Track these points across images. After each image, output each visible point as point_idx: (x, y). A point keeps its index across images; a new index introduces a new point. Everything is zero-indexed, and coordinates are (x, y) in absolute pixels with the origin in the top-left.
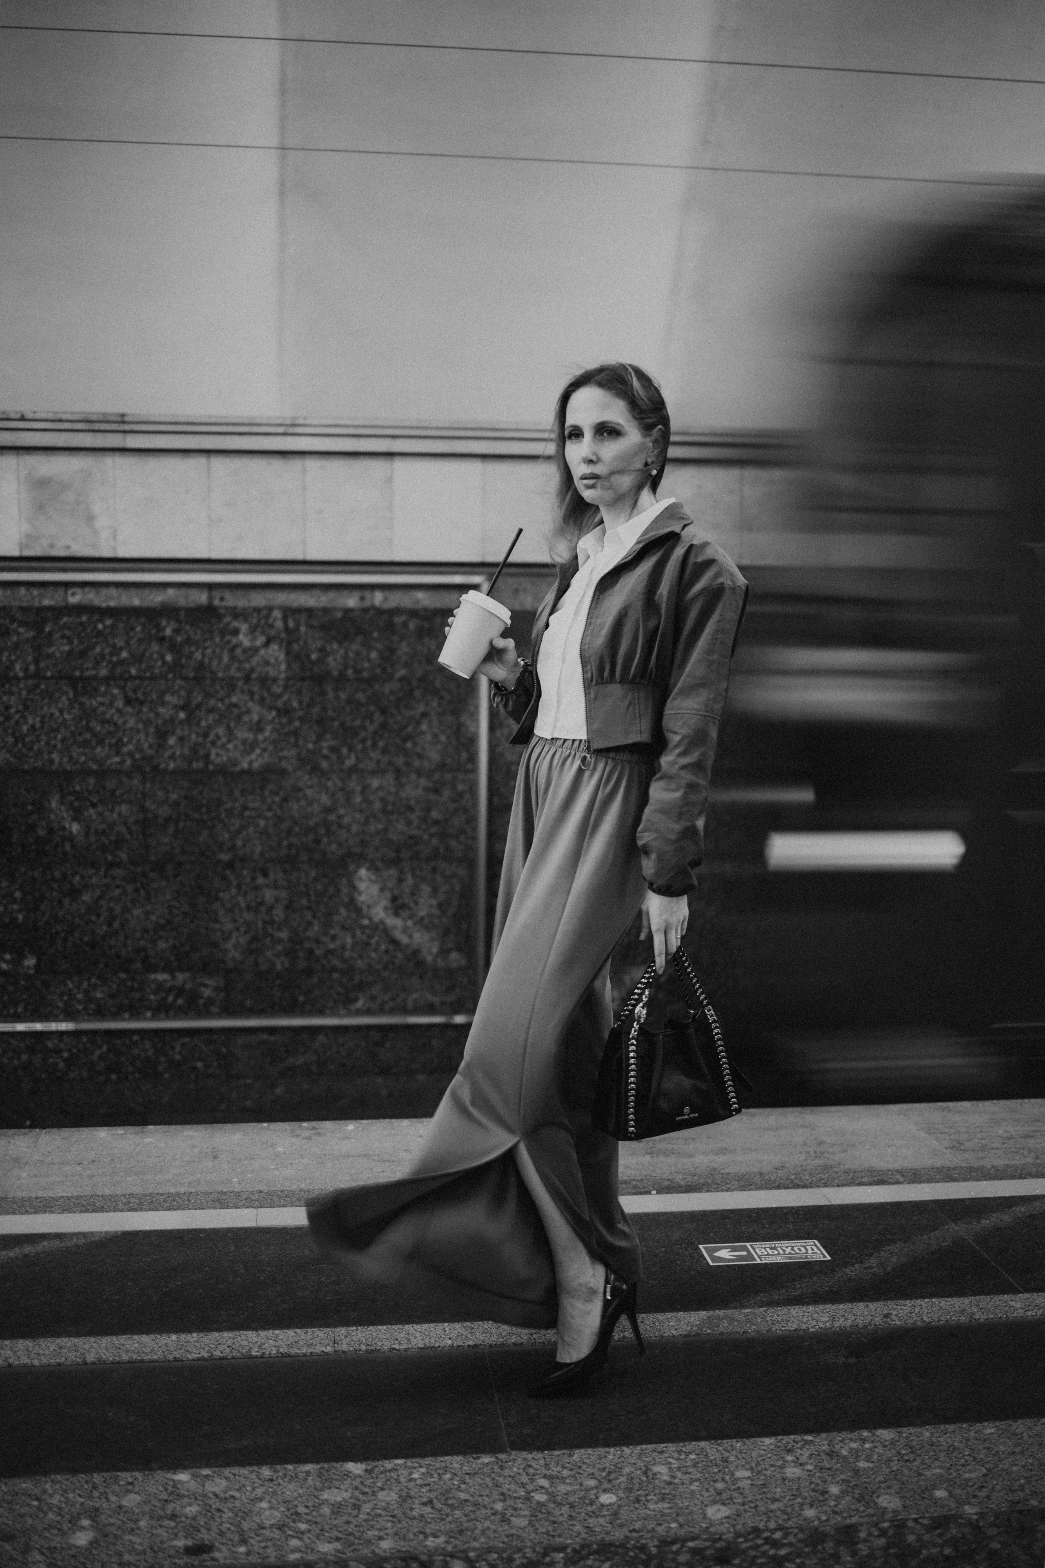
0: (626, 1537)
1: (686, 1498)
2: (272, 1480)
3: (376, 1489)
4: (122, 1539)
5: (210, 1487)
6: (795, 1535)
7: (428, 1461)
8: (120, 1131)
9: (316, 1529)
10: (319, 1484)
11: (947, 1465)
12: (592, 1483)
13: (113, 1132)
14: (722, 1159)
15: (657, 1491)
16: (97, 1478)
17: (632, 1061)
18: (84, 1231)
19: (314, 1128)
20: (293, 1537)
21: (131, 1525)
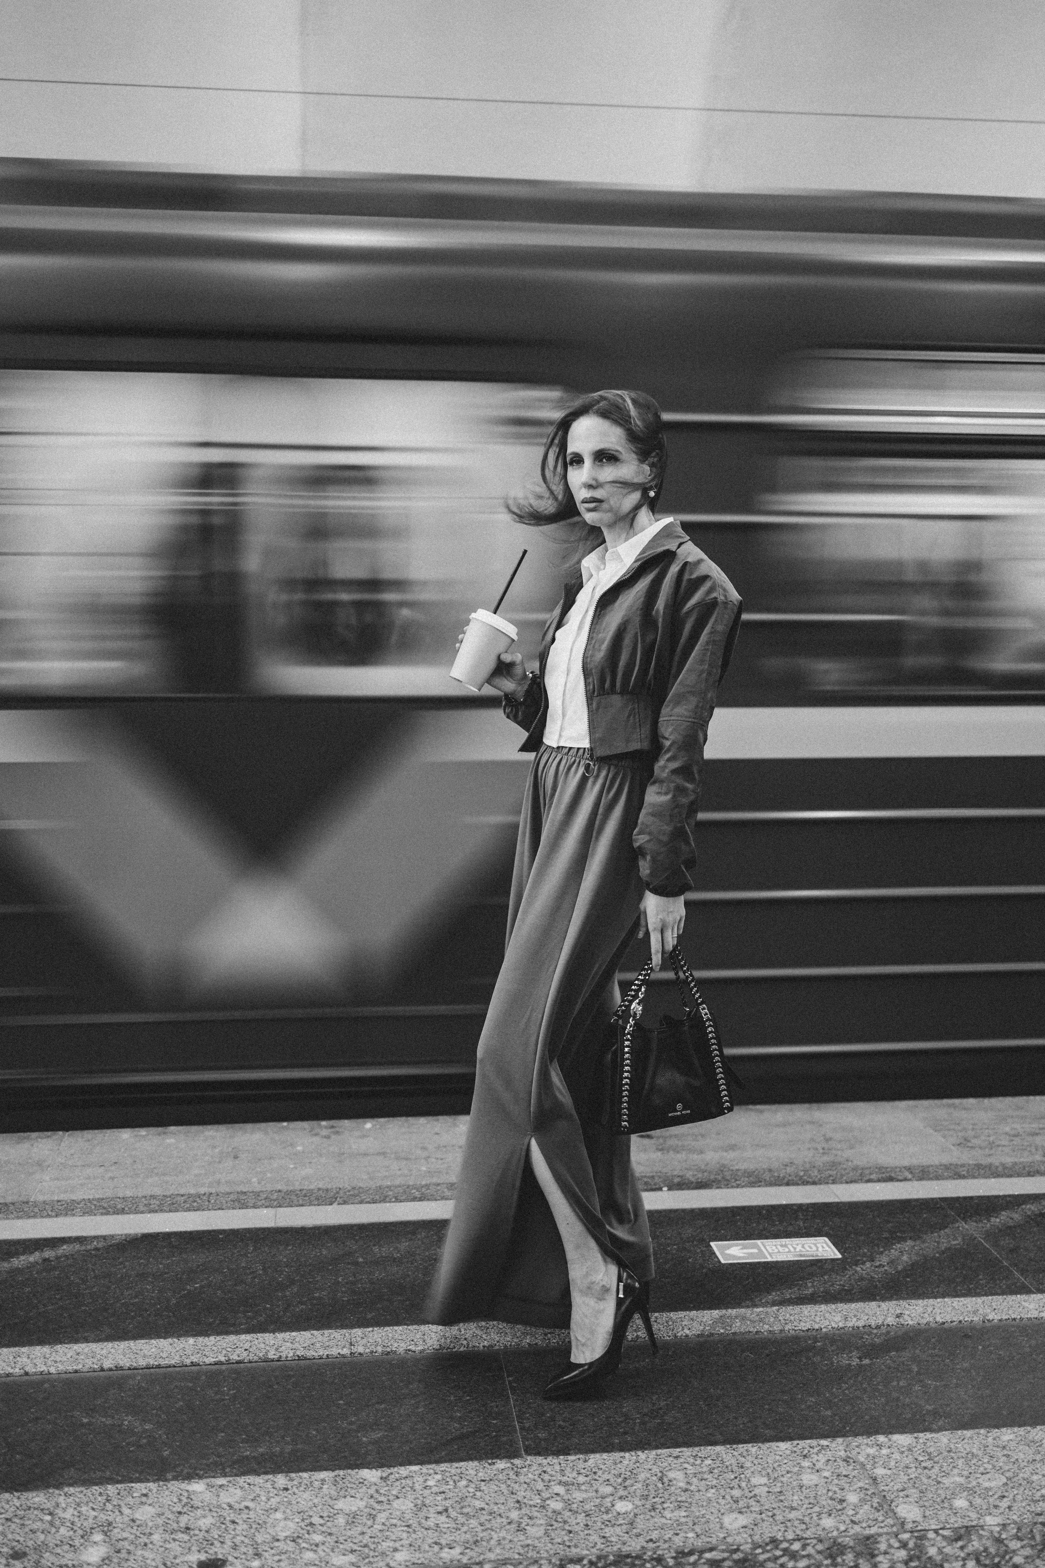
0: (643, 1547)
1: (702, 1506)
2: (286, 1489)
3: (391, 1498)
4: (135, 1555)
5: (225, 1498)
6: (813, 1547)
7: (444, 1466)
8: (143, 1132)
9: (330, 1540)
10: (334, 1493)
11: (966, 1473)
12: (609, 1490)
13: (135, 1133)
14: (731, 1155)
15: (673, 1499)
16: (111, 1489)
17: (627, 1056)
18: (104, 1233)
19: (332, 1127)
20: (308, 1549)
21: (144, 1539)
